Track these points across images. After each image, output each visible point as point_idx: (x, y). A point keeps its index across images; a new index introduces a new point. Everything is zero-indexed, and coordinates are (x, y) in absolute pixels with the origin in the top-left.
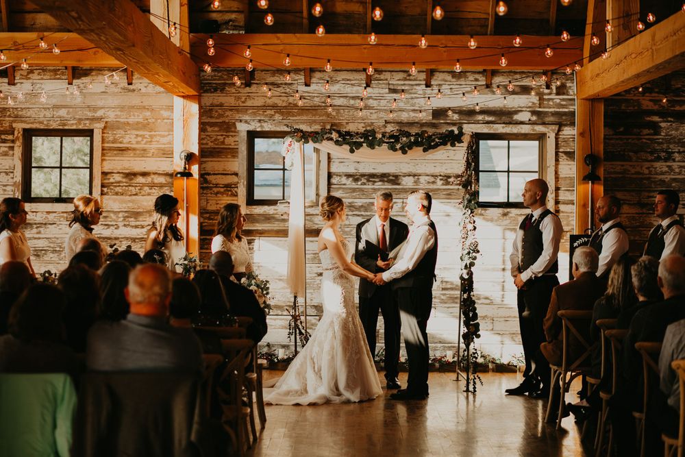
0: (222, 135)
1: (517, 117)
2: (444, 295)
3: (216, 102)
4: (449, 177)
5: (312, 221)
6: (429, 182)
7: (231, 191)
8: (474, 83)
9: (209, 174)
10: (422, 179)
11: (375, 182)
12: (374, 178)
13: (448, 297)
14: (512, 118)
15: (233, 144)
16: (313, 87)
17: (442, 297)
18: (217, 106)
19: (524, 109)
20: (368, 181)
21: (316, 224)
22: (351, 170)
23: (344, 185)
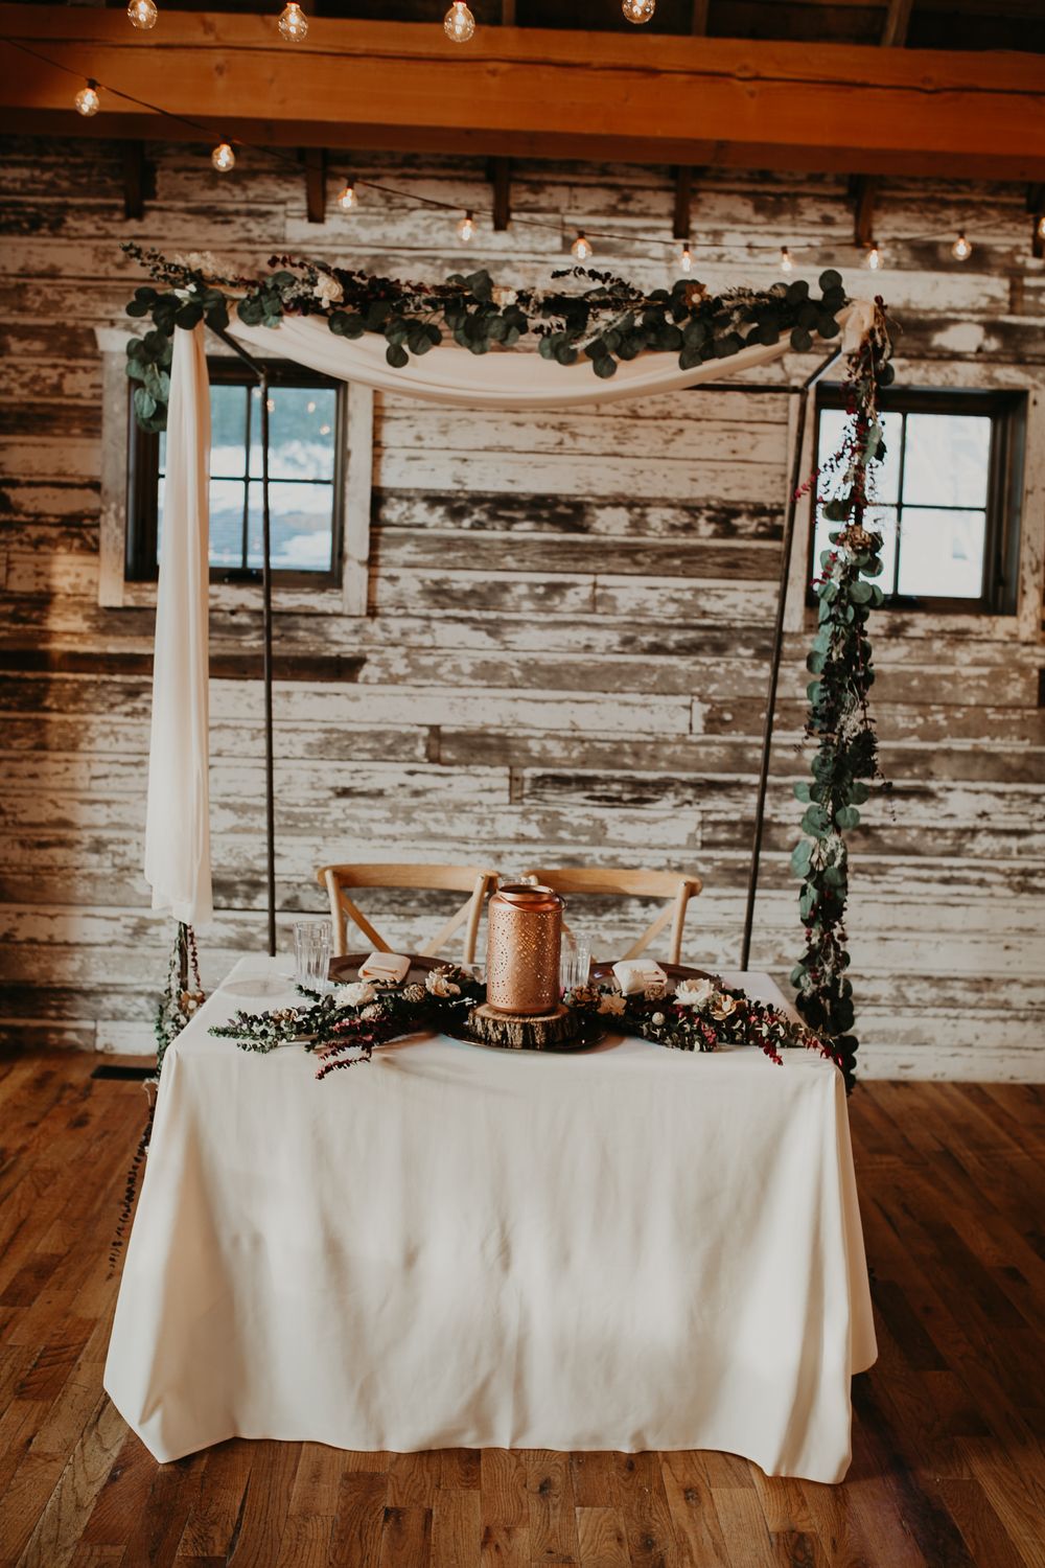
0: (54, 366)
1: (943, 339)
2: (707, 861)
3: (36, 263)
4: (737, 514)
5: (322, 634)
6: (673, 527)
7: (80, 536)
8: (819, 230)
9: (14, 484)
10: (657, 517)
11: (513, 520)
12: (509, 508)
13: (718, 868)
14: (927, 341)
15: (87, 393)
16: (333, 225)
17: (702, 868)
18: (41, 275)
19: (964, 316)
20: (494, 517)
21: (337, 643)
22: (443, 483)
23: (422, 526)
